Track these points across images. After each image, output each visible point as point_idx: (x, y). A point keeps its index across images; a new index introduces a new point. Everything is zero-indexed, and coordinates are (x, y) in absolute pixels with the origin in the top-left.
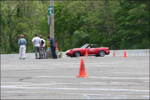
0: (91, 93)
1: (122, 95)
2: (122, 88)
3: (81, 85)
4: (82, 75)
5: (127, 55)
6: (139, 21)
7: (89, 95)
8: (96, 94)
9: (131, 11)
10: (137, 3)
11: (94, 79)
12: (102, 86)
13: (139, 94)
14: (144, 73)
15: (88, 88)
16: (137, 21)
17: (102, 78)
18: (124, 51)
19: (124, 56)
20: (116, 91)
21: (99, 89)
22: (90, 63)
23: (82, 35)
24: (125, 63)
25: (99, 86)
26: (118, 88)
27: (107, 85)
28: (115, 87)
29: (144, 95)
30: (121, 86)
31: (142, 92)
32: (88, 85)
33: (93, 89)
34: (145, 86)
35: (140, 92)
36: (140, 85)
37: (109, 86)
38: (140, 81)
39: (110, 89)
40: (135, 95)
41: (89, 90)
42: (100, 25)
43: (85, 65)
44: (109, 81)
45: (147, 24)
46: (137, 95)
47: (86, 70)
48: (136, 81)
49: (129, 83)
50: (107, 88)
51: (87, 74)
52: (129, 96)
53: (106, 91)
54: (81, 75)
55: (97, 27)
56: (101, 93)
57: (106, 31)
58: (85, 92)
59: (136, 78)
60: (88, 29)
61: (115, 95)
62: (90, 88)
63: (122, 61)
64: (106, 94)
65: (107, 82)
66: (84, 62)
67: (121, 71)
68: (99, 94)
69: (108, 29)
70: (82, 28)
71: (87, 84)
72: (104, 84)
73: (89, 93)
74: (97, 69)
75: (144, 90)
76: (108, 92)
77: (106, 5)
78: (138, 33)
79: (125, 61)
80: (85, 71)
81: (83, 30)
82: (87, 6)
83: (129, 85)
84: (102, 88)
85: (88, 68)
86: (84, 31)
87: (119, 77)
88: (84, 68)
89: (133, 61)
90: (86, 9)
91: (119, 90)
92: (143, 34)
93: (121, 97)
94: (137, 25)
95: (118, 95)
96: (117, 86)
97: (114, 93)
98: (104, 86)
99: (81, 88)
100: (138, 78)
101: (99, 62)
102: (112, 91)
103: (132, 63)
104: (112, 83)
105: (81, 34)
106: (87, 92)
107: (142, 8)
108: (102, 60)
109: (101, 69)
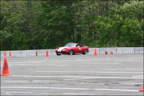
0: (14, 91)
1: (43, 93)
2: (44, 85)
3: (5, 83)
4: (6, 74)
5: (49, 55)
6: (60, 22)
7: (12, 93)
8: (19, 92)
9: (53, 12)
10: (58, 5)
11: (17, 77)
12: (25, 84)
13: (60, 91)
14: (65, 71)
15: (11, 86)
16: (58, 22)
17: (25, 76)
18: (46, 50)
19: (46, 55)
20: (38, 89)
21: (22, 87)
22: (13, 62)
23: (6, 35)
24: (47, 62)
25: (22, 84)
26: (40, 86)
27: (30, 83)
28: (37, 85)
29: (64, 92)
30: (43, 84)
31: (63, 89)
32: (12, 83)
33: (15, 87)
34: (66, 84)
35: (60, 90)
36: (61, 83)
37: (31, 84)
38: (61, 79)
39: (32, 87)
40: (56, 92)
41: (12, 88)
42: (23, 26)
43: (8, 64)
44: (31, 80)
45: (67, 25)
46: (58, 92)
47: (9, 68)
48: (57, 79)
49: (50, 81)
50: (29, 86)
51: (10, 73)
52: (50, 93)
53: (28, 89)
54: (4, 74)
55: (20, 28)
56: (24, 91)
57: (28, 31)
58: (8, 90)
59: (57, 77)
60: (11, 30)
61: (37, 92)
62: (13, 86)
63: (44, 60)
64: (28, 92)
65: (30, 80)
66: (7, 61)
67: (43, 70)
68: (21, 92)
69: (31, 29)
70: (6, 28)
71: (10, 82)
72: (27, 83)
73: (12, 91)
74: (20, 68)
75: (65, 88)
76: (30, 90)
77: (29, 7)
78: (60, 33)
79: (47, 60)
80: (8, 70)
81: (6, 30)
82: (10, 7)
83: (51, 83)
84: (24, 86)
85: (11, 67)
86: (8, 31)
87: (41, 75)
88: (8, 67)
89: (54, 60)
90: (9, 10)
91: (40, 88)
92: (64, 34)
93: (42, 94)
94: (58, 26)
95: (40, 92)
96: (39, 84)
97: (36, 90)
98: (26, 84)
99: (5, 86)
100: (59, 77)
101: (22, 61)
102: (34, 89)
103: (53, 62)
104: (34, 81)
105: (4, 34)
106: (10, 90)
107: (63, 9)
108: (25, 59)
109: (24, 68)
